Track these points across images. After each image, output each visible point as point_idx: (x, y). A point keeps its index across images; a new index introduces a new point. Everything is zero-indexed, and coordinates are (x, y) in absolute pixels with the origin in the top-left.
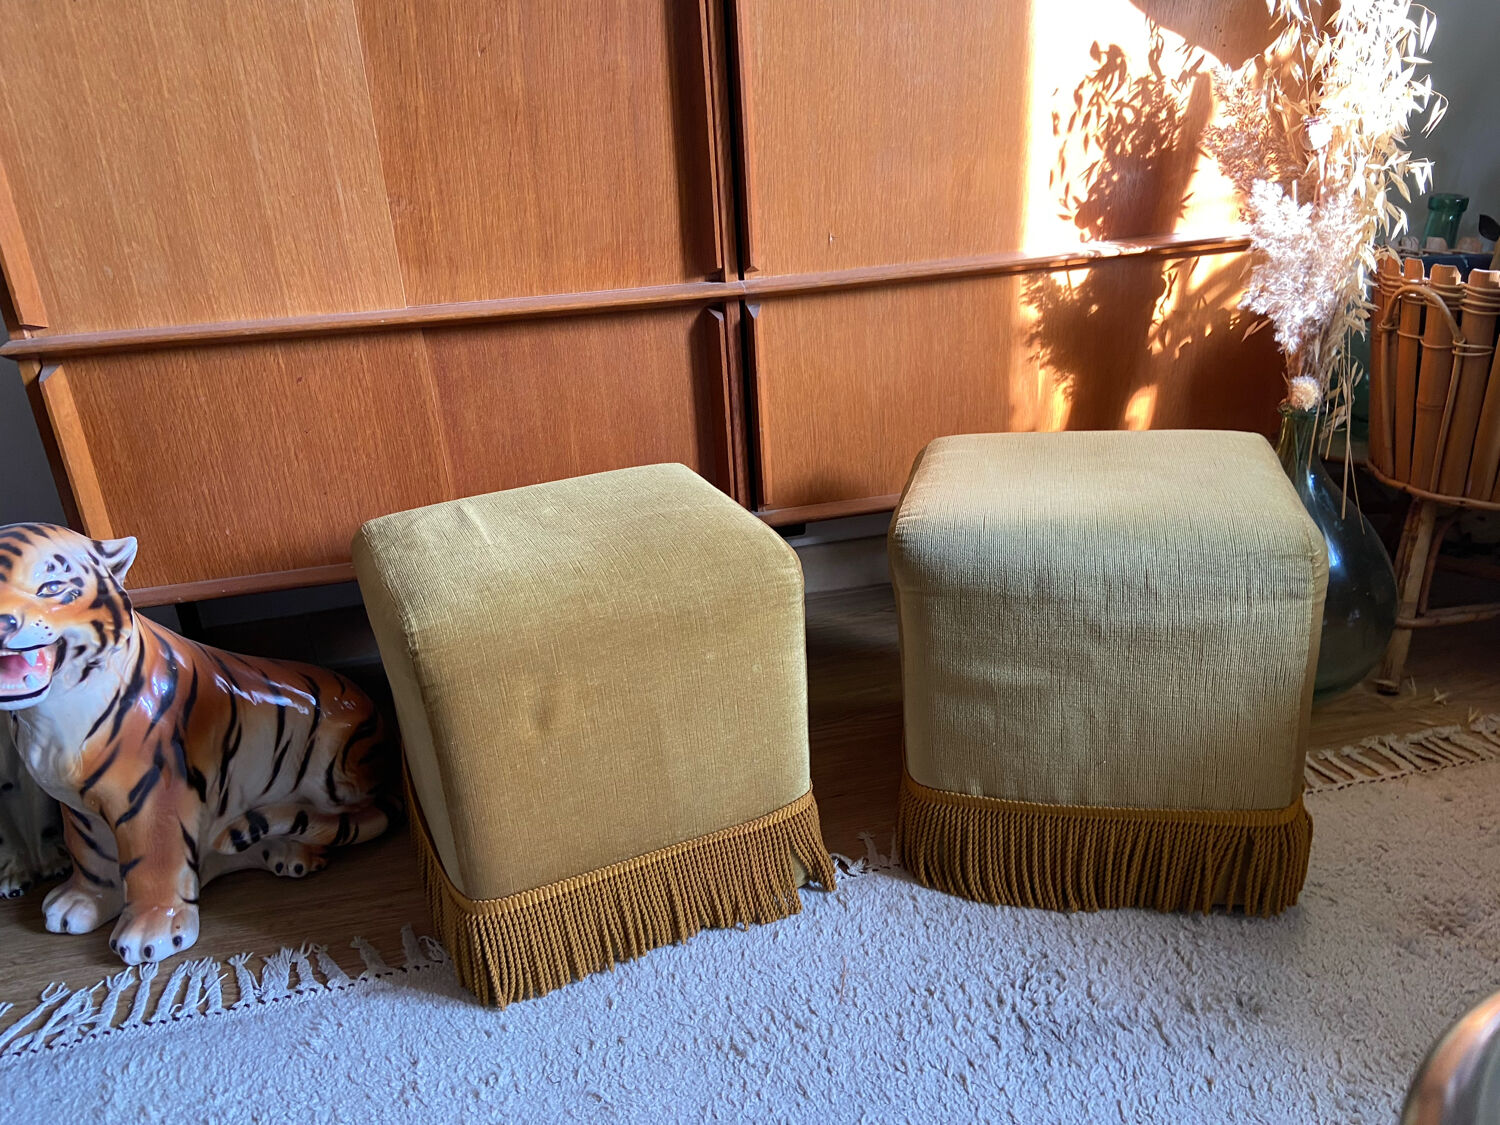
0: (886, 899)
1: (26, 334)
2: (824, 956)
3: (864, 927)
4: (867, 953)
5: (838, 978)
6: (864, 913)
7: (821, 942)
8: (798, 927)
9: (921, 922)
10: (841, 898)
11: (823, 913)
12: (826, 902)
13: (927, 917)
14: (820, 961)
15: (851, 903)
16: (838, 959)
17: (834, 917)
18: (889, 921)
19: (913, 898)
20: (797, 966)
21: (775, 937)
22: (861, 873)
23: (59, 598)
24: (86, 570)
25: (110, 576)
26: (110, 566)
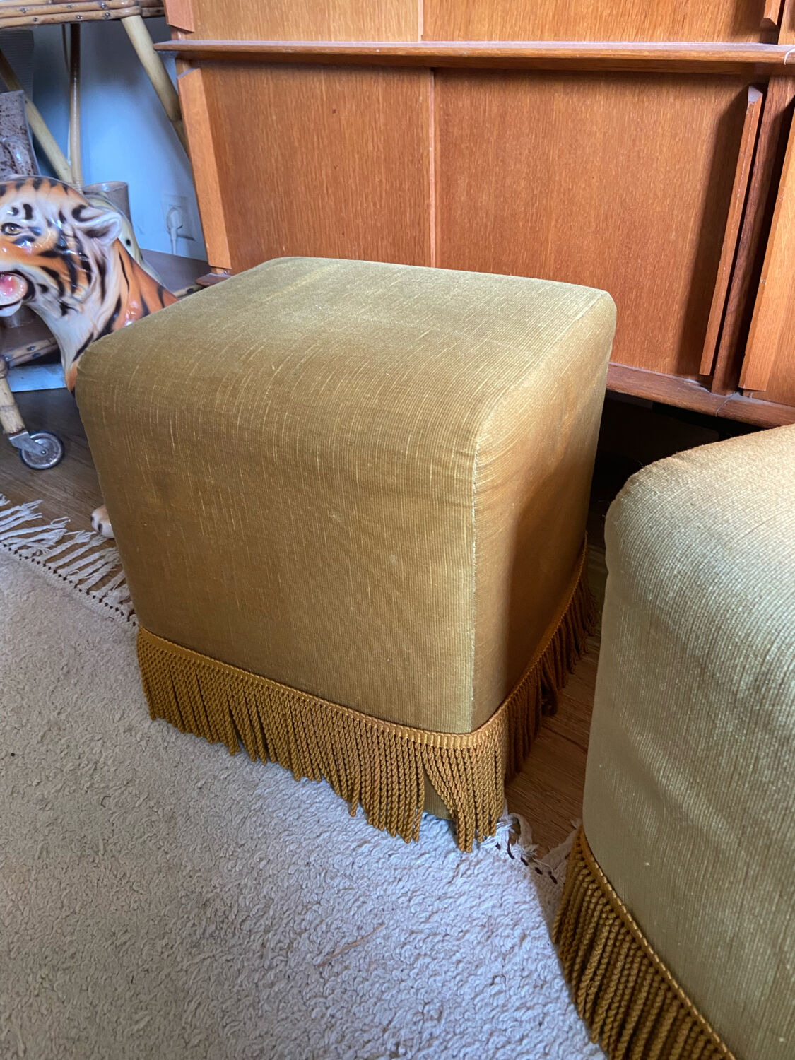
0: (498, 911)
1: (180, 35)
2: (369, 907)
3: (436, 917)
4: (404, 944)
5: (350, 940)
6: (458, 903)
7: (385, 891)
8: (390, 856)
9: (494, 970)
10: (463, 867)
11: (427, 865)
12: (446, 857)
13: (506, 973)
14: (359, 907)
15: (463, 880)
16: (375, 921)
17: (430, 878)
18: (467, 936)
19: (523, 937)
20: (339, 891)
21: (360, 846)
22: (522, 860)
23: (13, 238)
24: (50, 224)
25: (75, 237)
26: (80, 229)
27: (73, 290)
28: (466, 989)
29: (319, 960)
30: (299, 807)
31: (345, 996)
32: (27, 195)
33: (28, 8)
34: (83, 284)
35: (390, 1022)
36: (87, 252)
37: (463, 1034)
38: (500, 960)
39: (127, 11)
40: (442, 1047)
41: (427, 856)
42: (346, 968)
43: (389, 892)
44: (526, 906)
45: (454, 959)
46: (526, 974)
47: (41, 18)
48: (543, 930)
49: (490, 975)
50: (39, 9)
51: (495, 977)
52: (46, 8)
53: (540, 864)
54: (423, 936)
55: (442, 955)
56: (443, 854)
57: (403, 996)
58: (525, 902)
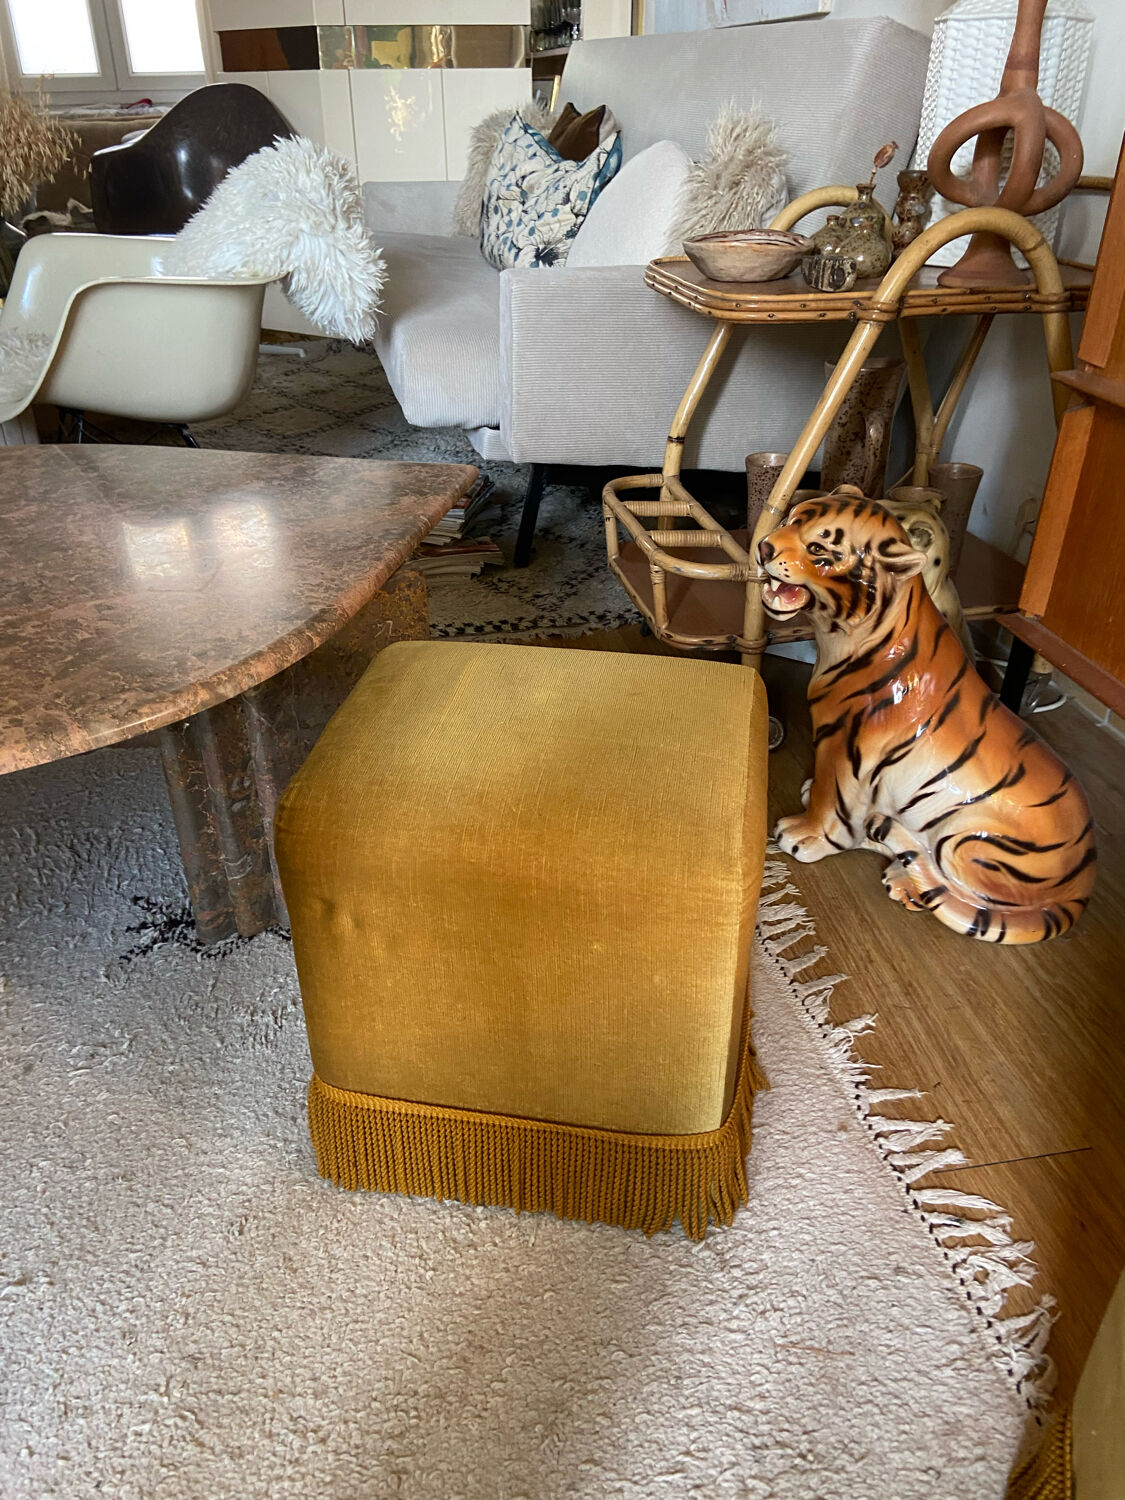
0: (969, 1422)
2: (849, 1332)
3: (905, 1384)
4: (863, 1383)
5: (816, 1345)
6: (935, 1388)
7: (871, 1330)
8: (893, 1306)
9: (934, 1463)
10: (959, 1364)
11: (925, 1338)
12: (948, 1344)
13: (945, 1474)
14: (839, 1326)
15: (953, 1374)
16: (848, 1348)
17: (920, 1351)
18: (926, 1419)
19: (982, 1458)
20: (828, 1301)
21: (869, 1278)
22: (1028, 1401)
23: (815, 558)
24: (853, 551)
25: (872, 569)
26: (880, 562)
27: (849, 616)
28: (896, 1456)
29: (780, 1341)
30: (831, 1207)
31: (787, 1384)
32: (844, 521)
33: (941, 298)
34: (861, 613)
35: (814, 1431)
36: (878, 585)
37: (871, 1487)
38: (944, 1459)
39: (1053, 307)
40: (847, 1482)
41: (929, 1330)
42: (800, 1364)
43: (873, 1334)
44: (1003, 1439)
45: (902, 1427)
46: (962, 1487)
47: (951, 309)
48: (1005, 1468)
49: (927, 1464)
50: (953, 300)
51: (930, 1468)
52: (960, 299)
53: (1044, 1416)
54: (884, 1389)
55: (892, 1417)
56: (948, 1340)
57: (837, 1420)
58: (1003, 1434)
